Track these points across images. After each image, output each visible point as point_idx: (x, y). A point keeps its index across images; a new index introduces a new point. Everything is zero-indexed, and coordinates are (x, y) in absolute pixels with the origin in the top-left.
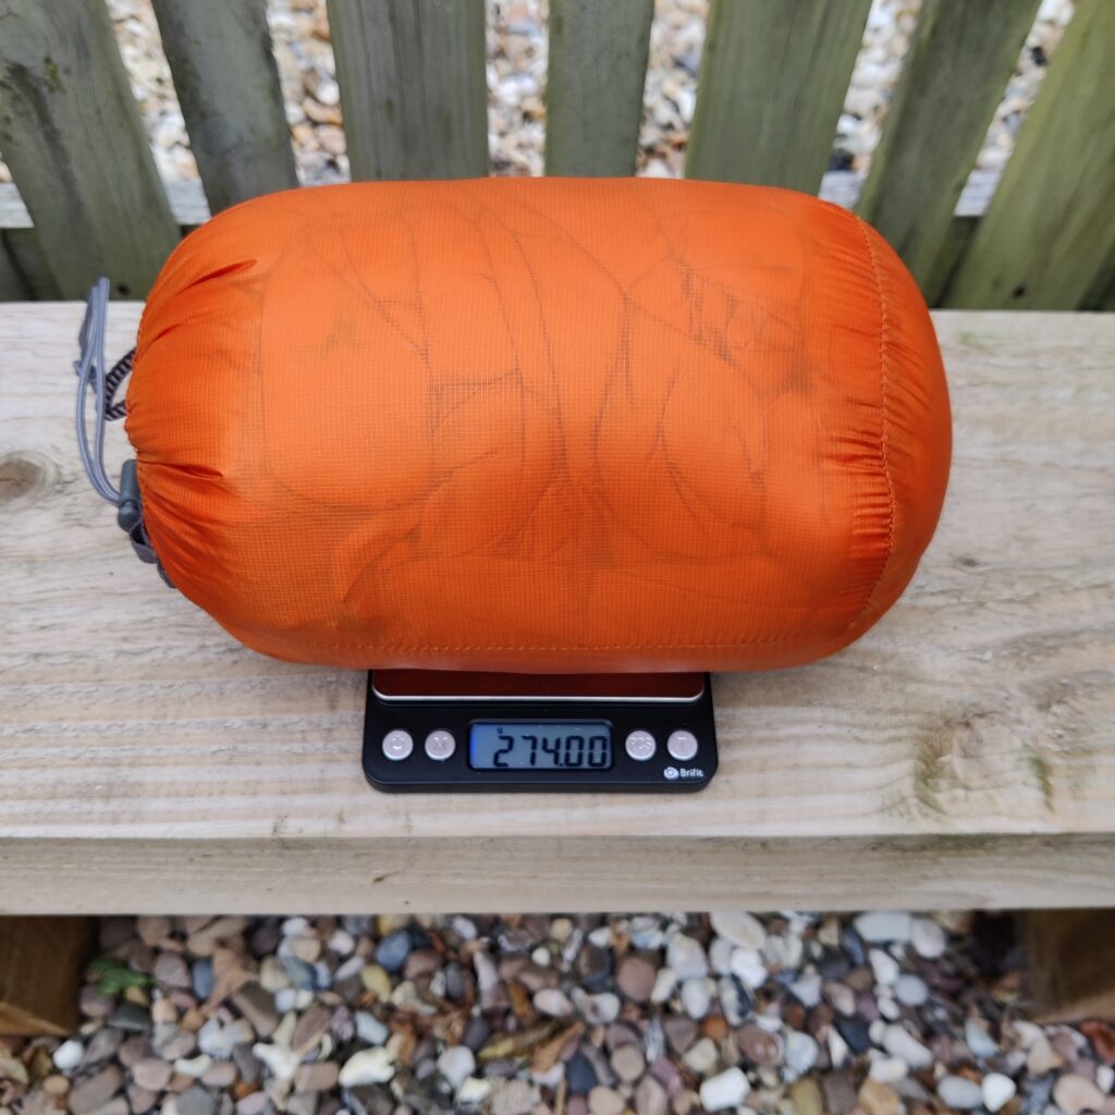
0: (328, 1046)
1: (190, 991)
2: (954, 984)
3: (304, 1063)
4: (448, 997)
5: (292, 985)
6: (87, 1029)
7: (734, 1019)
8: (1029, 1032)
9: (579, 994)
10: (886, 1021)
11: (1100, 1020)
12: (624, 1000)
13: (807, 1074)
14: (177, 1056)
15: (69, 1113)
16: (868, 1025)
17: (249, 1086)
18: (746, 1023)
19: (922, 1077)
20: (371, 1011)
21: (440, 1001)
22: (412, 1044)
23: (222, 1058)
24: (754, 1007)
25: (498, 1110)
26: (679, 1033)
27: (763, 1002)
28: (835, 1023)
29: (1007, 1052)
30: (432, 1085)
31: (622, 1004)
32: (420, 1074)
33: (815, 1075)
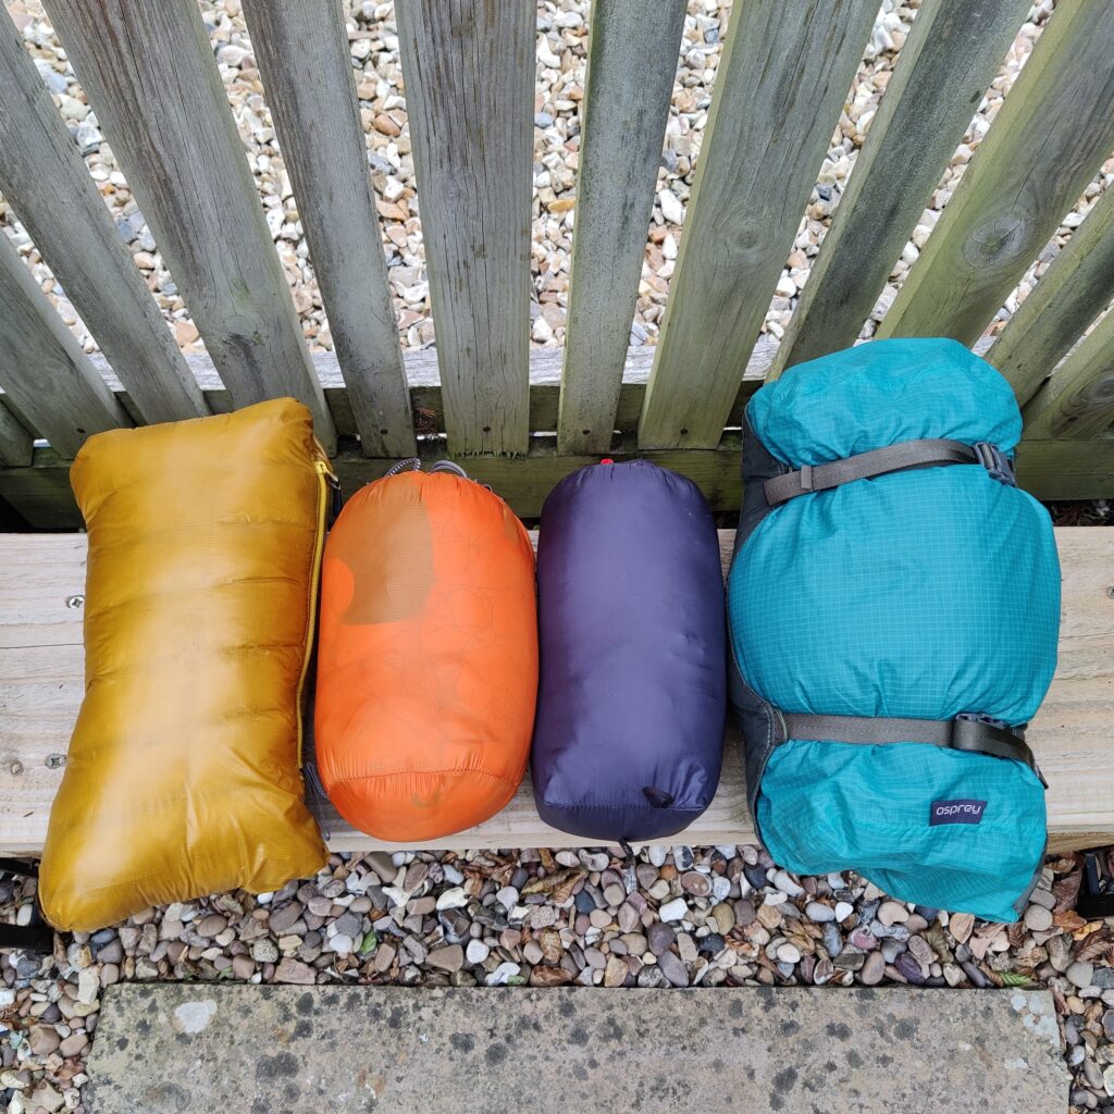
0: (427, 888)
3: (412, 898)
10: (777, 868)
12: (611, 857)
13: (725, 901)
14: (333, 896)
15: (270, 930)
16: (766, 871)
17: (380, 913)
18: (689, 870)
19: (798, 903)
20: (453, 864)
21: (496, 858)
22: (480, 886)
23: (361, 895)
24: (694, 861)
25: (534, 925)
26: (647, 877)
27: (700, 857)
28: (744, 871)
29: (852, 888)
30: (493, 910)
31: (610, 859)
32: (485, 903)
33: (730, 901)
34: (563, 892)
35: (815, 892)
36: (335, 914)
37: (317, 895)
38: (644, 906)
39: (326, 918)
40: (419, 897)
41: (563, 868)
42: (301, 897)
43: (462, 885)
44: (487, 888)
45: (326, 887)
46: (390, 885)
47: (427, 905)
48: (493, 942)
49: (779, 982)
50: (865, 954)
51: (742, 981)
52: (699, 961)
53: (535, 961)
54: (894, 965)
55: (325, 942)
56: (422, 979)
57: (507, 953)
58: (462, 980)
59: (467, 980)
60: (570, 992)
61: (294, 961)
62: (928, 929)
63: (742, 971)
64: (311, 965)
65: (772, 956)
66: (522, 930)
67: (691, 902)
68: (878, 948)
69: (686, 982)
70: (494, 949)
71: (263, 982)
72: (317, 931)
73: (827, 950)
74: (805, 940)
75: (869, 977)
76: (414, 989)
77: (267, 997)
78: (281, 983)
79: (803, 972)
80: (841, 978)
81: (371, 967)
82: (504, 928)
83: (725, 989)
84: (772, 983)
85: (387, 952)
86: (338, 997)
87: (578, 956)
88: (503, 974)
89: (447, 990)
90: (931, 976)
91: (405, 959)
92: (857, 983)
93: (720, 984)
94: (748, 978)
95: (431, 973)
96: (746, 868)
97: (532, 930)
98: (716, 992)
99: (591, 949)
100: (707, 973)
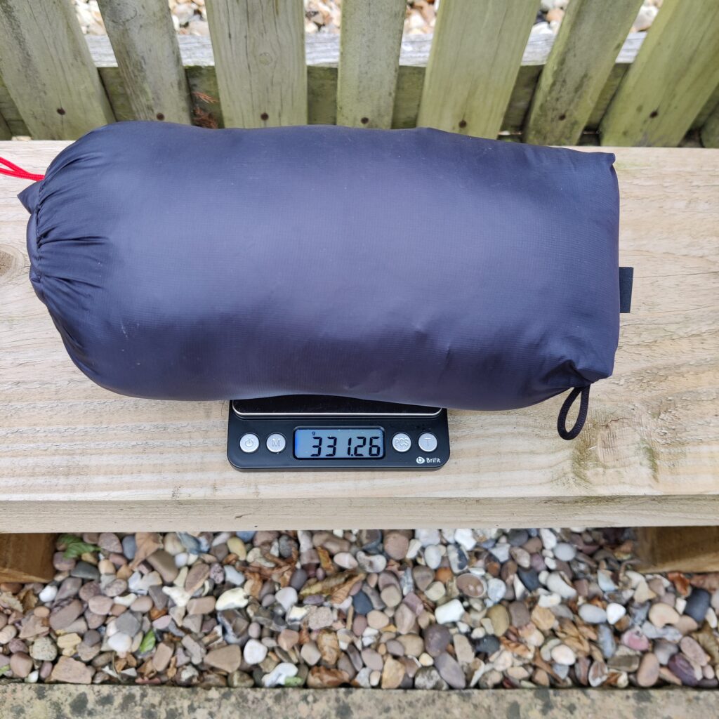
0: (208, 587)
1: (122, 555)
2: (592, 548)
3: (192, 598)
4: (281, 556)
5: (185, 551)
6: (59, 578)
7: (456, 570)
8: (636, 578)
9: (361, 555)
10: (549, 571)
11: (680, 572)
12: (388, 559)
13: (500, 603)
14: (114, 594)
15: (51, 629)
16: (538, 573)
17: (160, 613)
18: (464, 573)
19: (571, 605)
20: (234, 566)
21: (277, 560)
22: (260, 587)
23: (142, 595)
24: (469, 563)
25: (313, 625)
26: (423, 578)
27: (474, 560)
28: (518, 573)
29: (622, 590)
30: (272, 611)
31: (388, 561)
32: (265, 603)
33: (505, 603)
34: (341, 593)
35: (586, 593)
36: (116, 612)
37: (99, 593)
38: (420, 607)
39: (108, 616)
40: (200, 596)
41: (341, 570)
42: (83, 595)
43: (242, 586)
44: (267, 588)
45: (108, 586)
46: (171, 585)
47: (207, 605)
48: (271, 643)
49: (555, 684)
50: (637, 656)
51: (517, 682)
52: (475, 662)
53: (312, 662)
54: (668, 667)
55: (105, 641)
56: (198, 679)
57: (285, 654)
58: (239, 680)
59: (244, 681)
60: (347, 694)
61: (72, 659)
62: (699, 630)
63: (519, 673)
64: (89, 664)
65: (546, 657)
66: (300, 630)
67: (466, 604)
68: (650, 649)
69: (463, 684)
70: (272, 650)
71: (40, 681)
72: (97, 630)
73: (602, 651)
74: (580, 642)
75: (645, 679)
76: (190, 690)
77: (41, 696)
78: (57, 682)
79: (578, 673)
80: (616, 680)
81: (149, 667)
82: (283, 629)
83: (502, 691)
84: (548, 684)
85: (165, 651)
86: (113, 697)
87: (355, 657)
88: (280, 675)
89: (223, 691)
90: (704, 678)
91: (182, 659)
92: (632, 685)
93: (496, 686)
94: (524, 679)
95: (208, 673)
96: (520, 571)
97: (310, 631)
98: (493, 694)
99: (368, 650)
100: (484, 675)
